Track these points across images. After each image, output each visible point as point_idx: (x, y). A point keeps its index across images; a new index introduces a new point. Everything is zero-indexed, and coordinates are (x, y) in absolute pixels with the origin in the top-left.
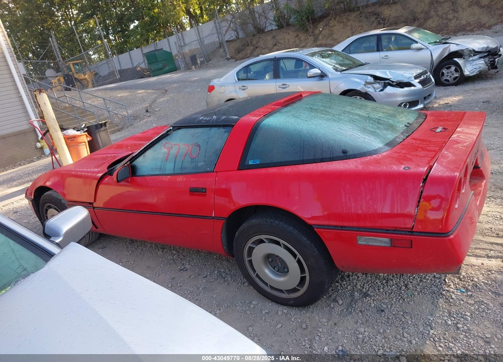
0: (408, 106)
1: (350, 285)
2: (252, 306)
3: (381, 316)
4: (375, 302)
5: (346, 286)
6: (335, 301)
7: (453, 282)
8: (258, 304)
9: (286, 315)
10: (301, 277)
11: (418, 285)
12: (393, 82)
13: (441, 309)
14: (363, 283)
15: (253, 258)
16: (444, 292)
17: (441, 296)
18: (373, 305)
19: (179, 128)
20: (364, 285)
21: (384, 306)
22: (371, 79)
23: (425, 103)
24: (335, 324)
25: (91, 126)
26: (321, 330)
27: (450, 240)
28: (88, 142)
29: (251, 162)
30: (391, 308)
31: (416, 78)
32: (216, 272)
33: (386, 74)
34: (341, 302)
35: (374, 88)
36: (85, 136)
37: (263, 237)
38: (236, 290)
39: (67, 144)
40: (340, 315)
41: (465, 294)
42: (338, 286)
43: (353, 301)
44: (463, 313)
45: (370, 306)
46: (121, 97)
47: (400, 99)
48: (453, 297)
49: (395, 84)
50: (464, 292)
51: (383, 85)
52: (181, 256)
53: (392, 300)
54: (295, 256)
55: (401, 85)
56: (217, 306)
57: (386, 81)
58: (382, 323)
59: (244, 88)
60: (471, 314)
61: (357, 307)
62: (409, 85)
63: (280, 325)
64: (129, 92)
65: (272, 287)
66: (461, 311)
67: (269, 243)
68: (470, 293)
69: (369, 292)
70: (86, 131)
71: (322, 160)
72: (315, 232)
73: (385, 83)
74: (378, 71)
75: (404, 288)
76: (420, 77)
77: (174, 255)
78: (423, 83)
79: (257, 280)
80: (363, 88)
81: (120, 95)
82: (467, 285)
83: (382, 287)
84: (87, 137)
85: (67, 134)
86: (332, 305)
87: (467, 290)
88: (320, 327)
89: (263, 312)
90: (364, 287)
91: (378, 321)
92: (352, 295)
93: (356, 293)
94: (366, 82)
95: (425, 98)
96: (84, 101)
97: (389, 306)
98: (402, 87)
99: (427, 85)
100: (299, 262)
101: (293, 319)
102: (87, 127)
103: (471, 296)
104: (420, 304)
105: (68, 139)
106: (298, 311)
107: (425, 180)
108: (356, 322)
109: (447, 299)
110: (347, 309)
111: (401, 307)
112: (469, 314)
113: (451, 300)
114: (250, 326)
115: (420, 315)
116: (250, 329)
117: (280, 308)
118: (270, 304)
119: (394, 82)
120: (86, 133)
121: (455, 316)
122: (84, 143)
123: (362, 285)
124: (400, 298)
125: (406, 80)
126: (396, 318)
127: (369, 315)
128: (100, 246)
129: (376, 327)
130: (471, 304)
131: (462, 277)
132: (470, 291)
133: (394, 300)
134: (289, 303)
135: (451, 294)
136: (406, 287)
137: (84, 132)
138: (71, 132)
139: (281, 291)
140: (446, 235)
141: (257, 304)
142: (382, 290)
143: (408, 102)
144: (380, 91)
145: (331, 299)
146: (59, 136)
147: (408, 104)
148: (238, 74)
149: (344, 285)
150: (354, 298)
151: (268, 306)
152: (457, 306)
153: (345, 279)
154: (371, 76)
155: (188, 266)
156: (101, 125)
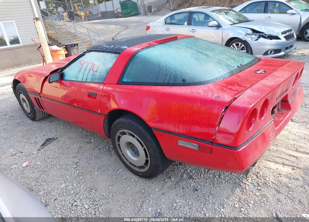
0: (273, 53)
1: (183, 169)
2: (118, 173)
3: (194, 193)
4: (194, 184)
5: (180, 169)
6: (170, 178)
7: (252, 178)
8: (123, 171)
9: (136, 182)
10: (146, 160)
11: (228, 176)
12: (265, 35)
13: (236, 195)
14: (192, 169)
15: (121, 142)
16: (242, 184)
17: (239, 187)
18: (192, 185)
19: (91, 51)
20: (192, 170)
21: (199, 187)
22: (250, 32)
23: (286, 51)
24: (163, 194)
25: (68, 45)
26: (152, 196)
27: (238, 152)
28: (66, 55)
29: (125, 80)
30: (203, 189)
31: (283, 33)
32: (107, 147)
33: (262, 28)
34: (173, 179)
35: (252, 38)
36: (63, 51)
37: (125, 131)
38: (114, 161)
39: (52, 55)
40: (168, 188)
41: (256, 188)
42: (175, 168)
43: (182, 179)
44: (249, 201)
45: (190, 185)
46: (100, 29)
47: (268, 47)
48: (247, 188)
49: (267, 36)
50: (256, 186)
51: (258, 36)
52: (92, 134)
53: (206, 184)
54: (143, 146)
55: (271, 37)
56: (98, 169)
57: (261, 34)
58: (193, 198)
59: (168, 30)
60: (254, 203)
61: (181, 184)
62: (277, 38)
63: (129, 188)
64: (105, 26)
65: (130, 163)
66: (248, 199)
67: (129, 135)
68: (259, 188)
69: (193, 176)
70: (65, 48)
71: (168, 85)
72: (153, 132)
73: (260, 35)
74: (256, 26)
75: (217, 177)
76: (286, 33)
77: (88, 132)
78: (287, 38)
79: (123, 157)
80: (243, 37)
81: (99, 28)
82: (259, 182)
83: (203, 174)
84: (65, 51)
85: (52, 48)
86: (166, 181)
87: (259, 185)
88: (152, 194)
89: (123, 178)
90: (192, 172)
91: (191, 196)
92: (182, 176)
93: (185, 175)
94: (246, 33)
95: (287, 48)
96: (76, 29)
97: (202, 188)
98: (271, 39)
99: (290, 39)
100: (145, 150)
101: (138, 186)
102: (66, 45)
103: (260, 190)
104: (223, 189)
105: (53, 51)
106: (145, 181)
107: (227, 107)
108: (177, 195)
109: (242, 189)
110: (175, 185)
111: (210, 189)
112: (252, 202)
113: (245, 190)
114: (111, 186)
115: (220, 197)
116: (110, 187)
117: (134, 177)
118: (130, 173)
119: (267, 35)
120: (65, 49)
121: (242, 202)
122: (62, 55)
123: (191, 170)
124: (212, 183)
125: (274, 34)
126: (203, 196)
127: (187, 191)
128: (50, 120)
129: (188, 200)
130: (257, 195)
131: (259, 175)
132: (260, 186)
133: (208, 184)
134: (139, 175)
135: (247, 186)
136: (219, 176)
137: (63, 48)
138: (55, 47)
139: (135, 166)
140: (235, 149)
141: (121, 172)
142: (202, 176)
143: (274, 50)
144: (255, 40)
145: (168, 176)
146: (46, 49)
147: (273, 51)
148: (165, 19)
149: (180, 168)
150: (183, 178)
151: (128, 174)
152: (247, 195)
153: (182, 164)
154: (251, 29)
155: (92, 141)
156: (75, 45)
